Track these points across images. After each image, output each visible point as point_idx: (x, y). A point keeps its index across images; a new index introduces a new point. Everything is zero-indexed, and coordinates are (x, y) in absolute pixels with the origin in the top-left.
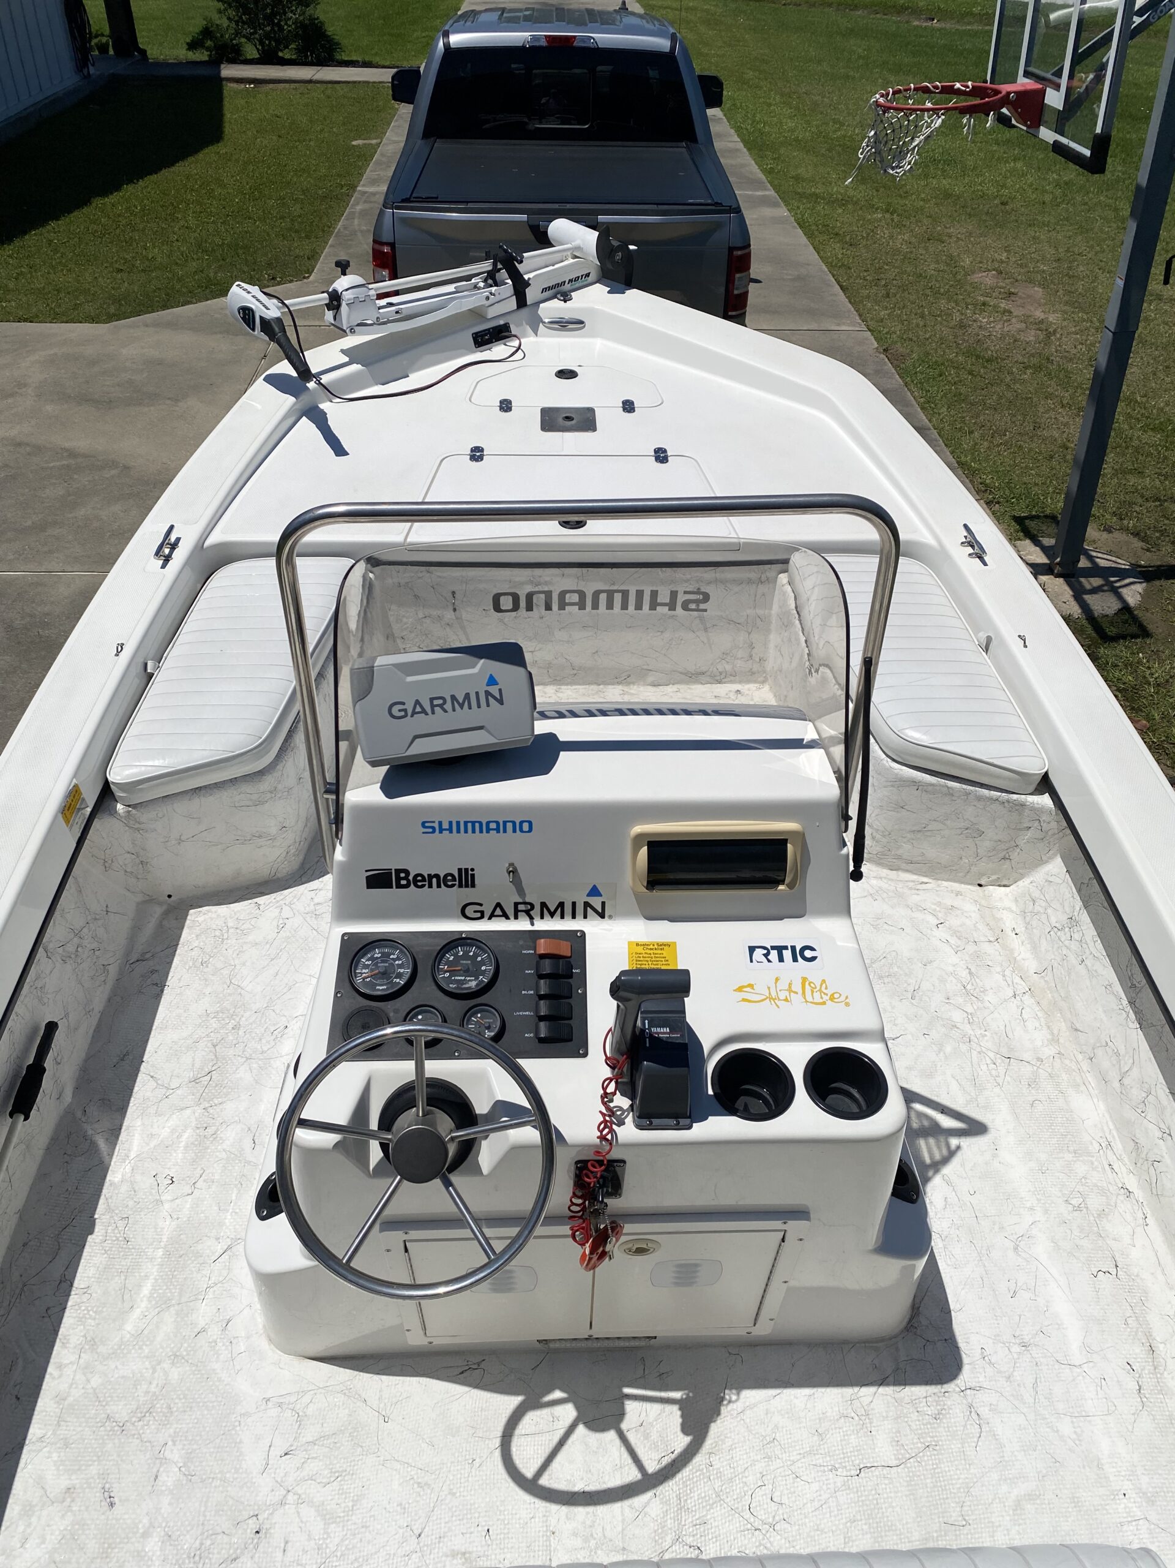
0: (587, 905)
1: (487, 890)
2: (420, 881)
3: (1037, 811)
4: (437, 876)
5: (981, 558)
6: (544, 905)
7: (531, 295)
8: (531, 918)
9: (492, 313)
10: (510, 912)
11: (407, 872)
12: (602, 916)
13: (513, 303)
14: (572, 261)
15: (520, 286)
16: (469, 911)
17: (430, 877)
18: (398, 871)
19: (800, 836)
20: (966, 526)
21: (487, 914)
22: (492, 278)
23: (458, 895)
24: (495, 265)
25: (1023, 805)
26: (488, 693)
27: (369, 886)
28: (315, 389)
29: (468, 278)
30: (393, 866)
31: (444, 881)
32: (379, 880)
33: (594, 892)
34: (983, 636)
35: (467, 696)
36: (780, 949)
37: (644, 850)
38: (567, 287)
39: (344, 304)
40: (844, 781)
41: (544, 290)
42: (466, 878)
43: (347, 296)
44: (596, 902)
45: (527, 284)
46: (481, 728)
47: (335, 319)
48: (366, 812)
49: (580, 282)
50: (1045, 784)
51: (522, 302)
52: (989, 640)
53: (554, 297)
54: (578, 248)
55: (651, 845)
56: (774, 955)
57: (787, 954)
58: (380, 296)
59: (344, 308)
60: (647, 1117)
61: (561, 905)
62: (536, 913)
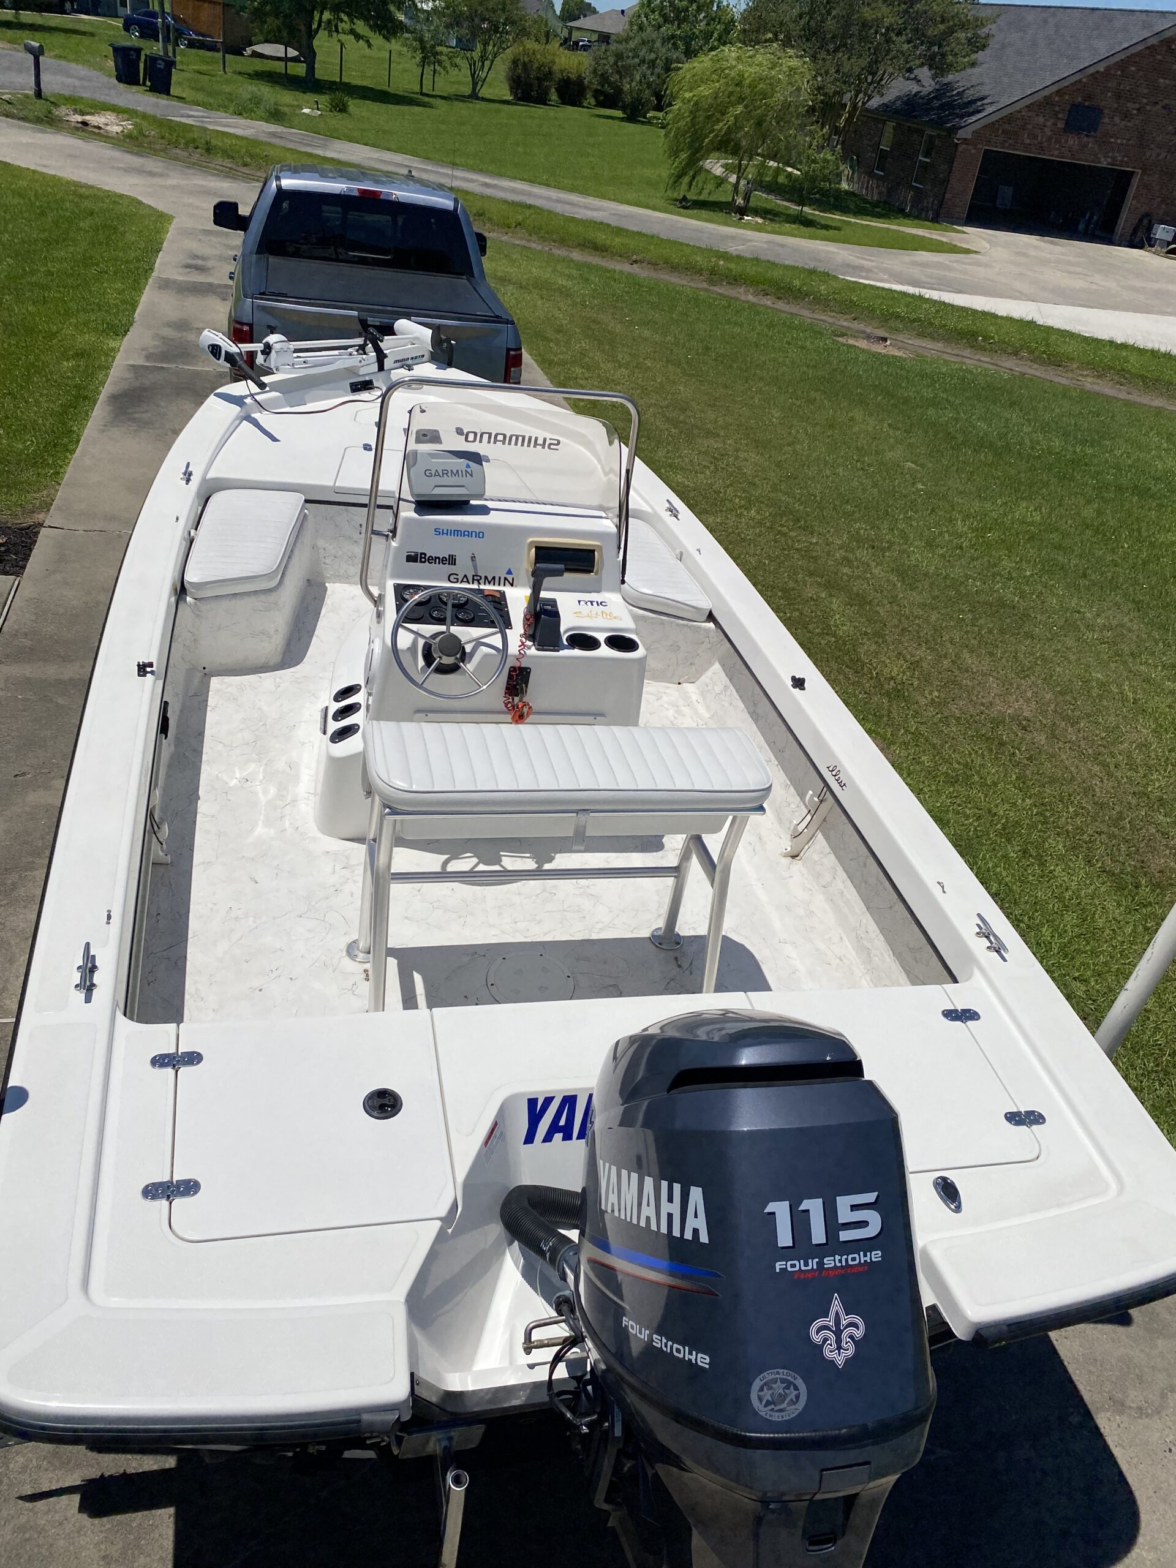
0: (506, 579)
1: (463, 566)
2: (431, 560)
3: (707, 630)
4: (439, 558)
5: (676, 516)
6: (486, 577)
7: (388, 363)
8: (479, 583)
9: (362, 371)
10: (471, 581)
11: (425, 554)
12: (512, 585)
13: (375, 367)
14: (410, 346)
15: (381, 357)
16: (452, 578)
17: (436, 558)
18: (421, 554)
19: (600, 547)
20: (668, 501)
21: (460, 580)
22: (362, 349)
23: (448, 569)
24: (365, 341)
25: (700, 627)
26: (466, 471)
27: (408, 561)
28: (251, 404)
29: (346, 348)
30: (420, 551)
31: (442, 561)
32: (411, 558)
33: (509, 572)
34: (678, 551)
35: (457, 471)
36: (592, 603)
37: (534, 549)
38: (410, 362)
39: (273, 352)
40: (619, 527)
41: (396, 361)
42: (452, 560)
43: (277, 347)
44: (510, 578)
45: (385, 356)
46: (463, 486)
47: (265, 361)
48: (408, 520)
49: (418, 359)
50: (711, 617)
51: (381, 368)
52: (681, 553)
53: (402, 367)
54: (416, 338)
55: (537, 548)
56: (589, 603)
57: (595, 604)
58: (296, 351)
59: (273, 354)
60: (542, 646)
61: (494, 578)
62: (482, 581)
